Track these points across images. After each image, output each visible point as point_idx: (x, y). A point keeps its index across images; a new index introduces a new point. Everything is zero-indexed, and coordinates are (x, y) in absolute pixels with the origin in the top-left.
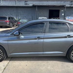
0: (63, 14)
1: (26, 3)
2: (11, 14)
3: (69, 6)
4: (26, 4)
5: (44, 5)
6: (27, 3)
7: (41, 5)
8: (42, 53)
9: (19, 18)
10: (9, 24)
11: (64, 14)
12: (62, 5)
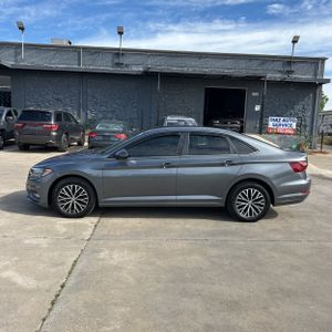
0: (257, 108)
1: (116, 61)
2: (58, 100)
3: (278, 76)
4: (118, 65)
5: (185, 70)
6: (121, 60)
7: (175, 69)
8: (173, 197)
9: (89, 117)
10: (58, 138)
11: (262, 109)
12: (251, 73)
